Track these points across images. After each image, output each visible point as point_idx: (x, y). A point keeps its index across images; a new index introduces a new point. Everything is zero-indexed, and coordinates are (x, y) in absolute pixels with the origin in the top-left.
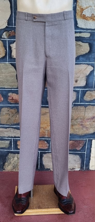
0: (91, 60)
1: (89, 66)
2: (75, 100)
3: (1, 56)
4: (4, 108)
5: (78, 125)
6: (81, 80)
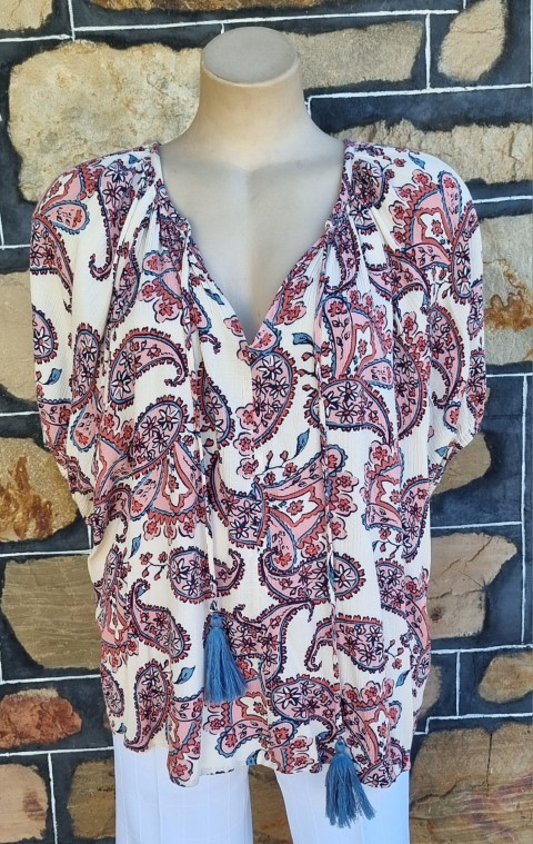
0: (501, 512)
1: (496, 539)
2: (438, 702)
3: (57, 524)
4: (86, 762)
5: (460, 821)
6: (459, 609)
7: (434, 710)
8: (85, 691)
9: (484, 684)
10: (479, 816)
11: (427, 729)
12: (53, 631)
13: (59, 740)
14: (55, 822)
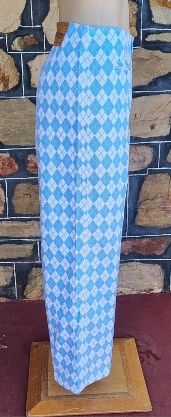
2: (151, 163)
3: (11, 85)
4: (20, 183)
5: (157, 209)
6: (161, 125)
7: (150, 166)
8: (20, 155)
9: (169, 155)
10: (165, 208)
11: (147, 173)
12: (9, 129)
13: (10, 175)
14: (7, 207)
